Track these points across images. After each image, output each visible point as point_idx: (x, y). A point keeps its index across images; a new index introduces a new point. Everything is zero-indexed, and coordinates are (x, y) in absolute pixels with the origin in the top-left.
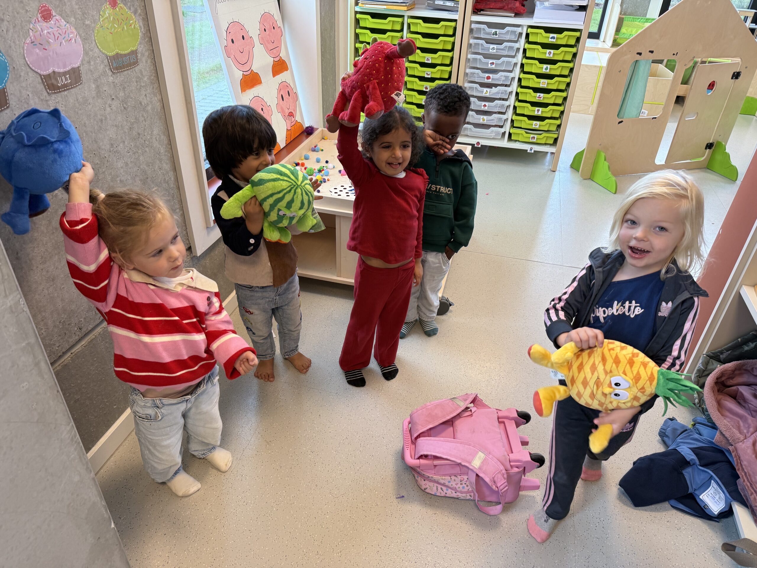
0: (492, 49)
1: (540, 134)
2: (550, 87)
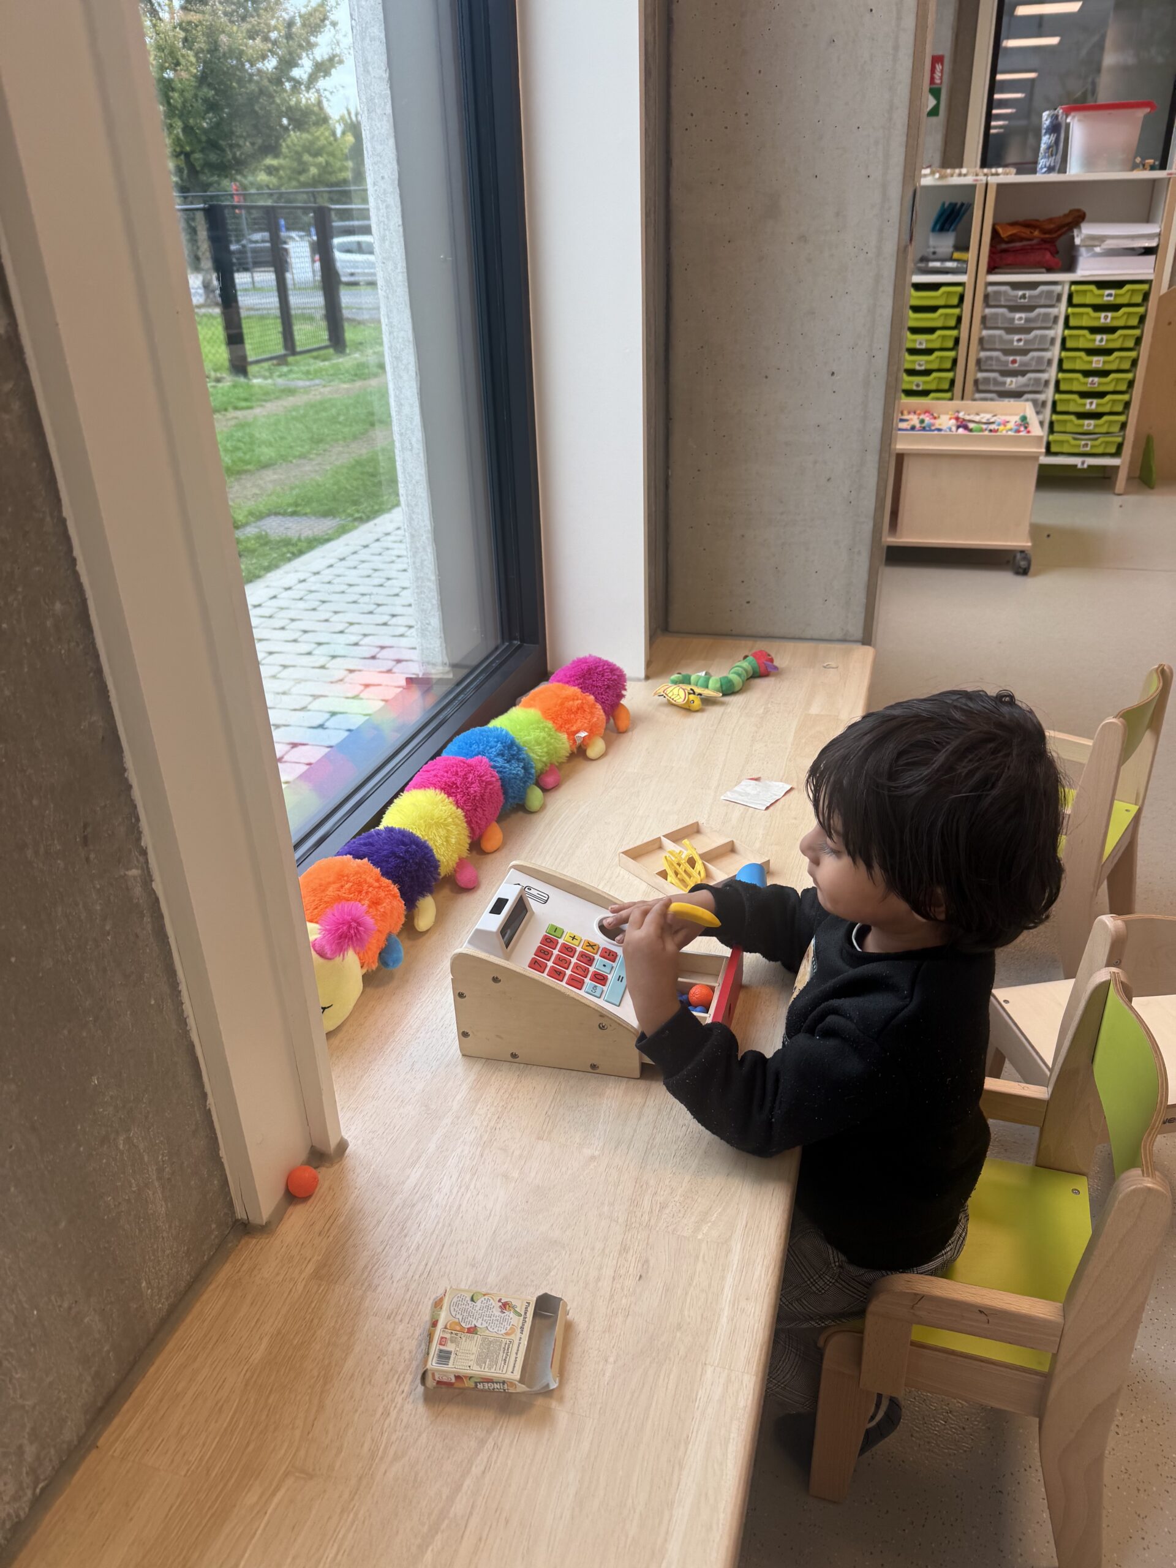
0: (1019, 318)
1: (1096, 439)
2: (1108, 367)
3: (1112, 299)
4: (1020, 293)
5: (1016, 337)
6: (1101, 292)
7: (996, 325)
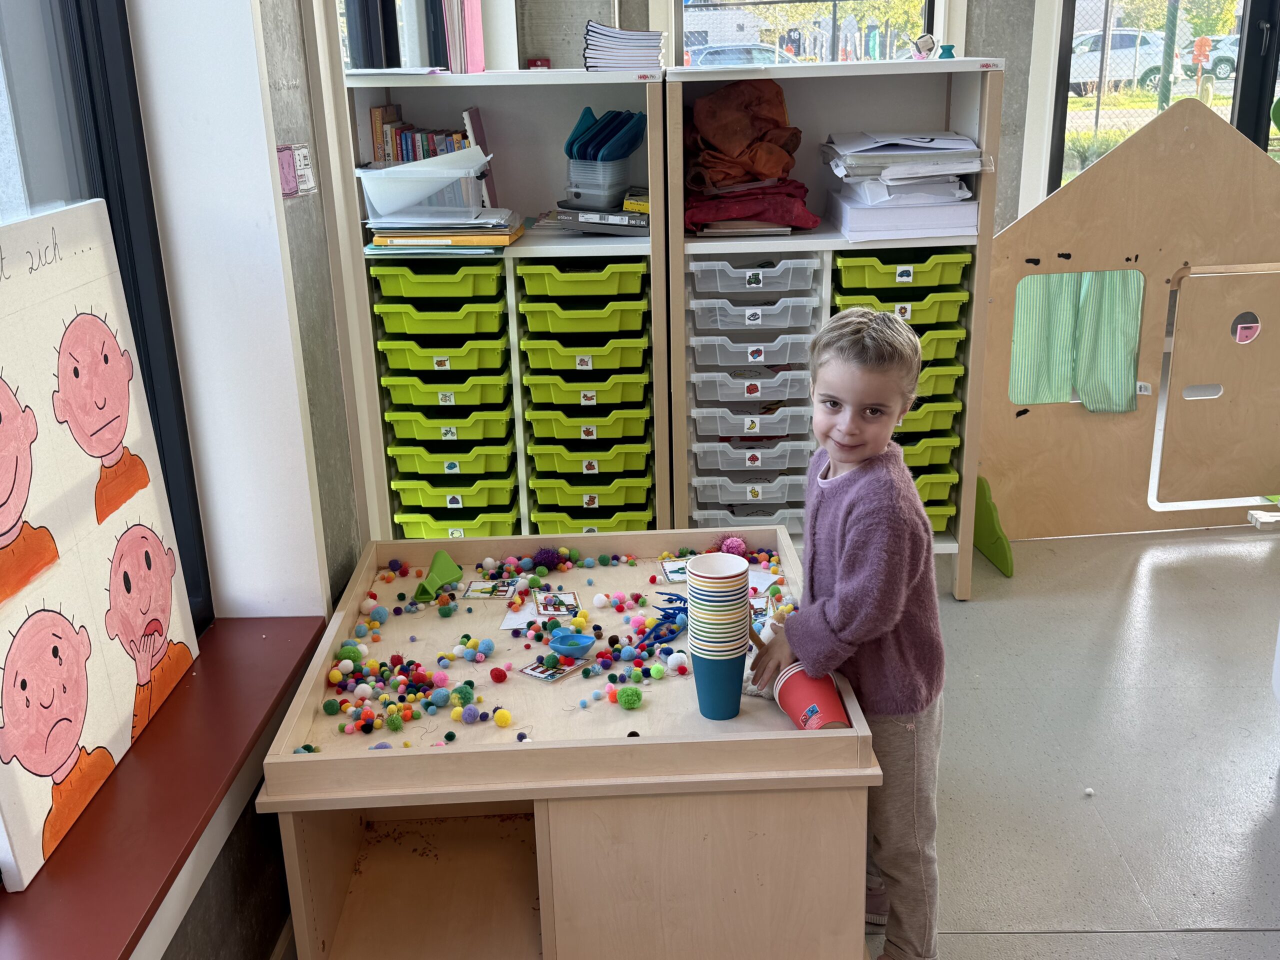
0: (752, 317)
3: (910, 279)
4: (749, 273)
5: (752, 348)
6: (890, 268)
7: (713, 326)
